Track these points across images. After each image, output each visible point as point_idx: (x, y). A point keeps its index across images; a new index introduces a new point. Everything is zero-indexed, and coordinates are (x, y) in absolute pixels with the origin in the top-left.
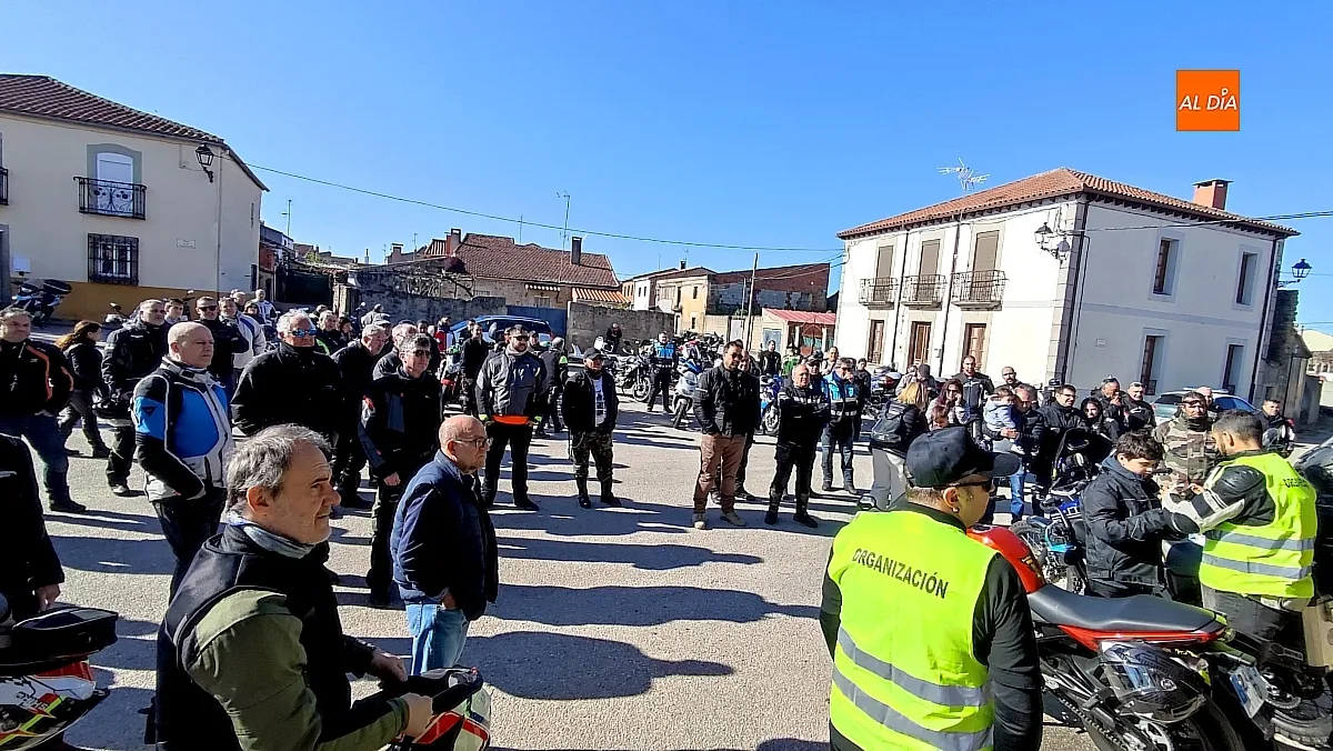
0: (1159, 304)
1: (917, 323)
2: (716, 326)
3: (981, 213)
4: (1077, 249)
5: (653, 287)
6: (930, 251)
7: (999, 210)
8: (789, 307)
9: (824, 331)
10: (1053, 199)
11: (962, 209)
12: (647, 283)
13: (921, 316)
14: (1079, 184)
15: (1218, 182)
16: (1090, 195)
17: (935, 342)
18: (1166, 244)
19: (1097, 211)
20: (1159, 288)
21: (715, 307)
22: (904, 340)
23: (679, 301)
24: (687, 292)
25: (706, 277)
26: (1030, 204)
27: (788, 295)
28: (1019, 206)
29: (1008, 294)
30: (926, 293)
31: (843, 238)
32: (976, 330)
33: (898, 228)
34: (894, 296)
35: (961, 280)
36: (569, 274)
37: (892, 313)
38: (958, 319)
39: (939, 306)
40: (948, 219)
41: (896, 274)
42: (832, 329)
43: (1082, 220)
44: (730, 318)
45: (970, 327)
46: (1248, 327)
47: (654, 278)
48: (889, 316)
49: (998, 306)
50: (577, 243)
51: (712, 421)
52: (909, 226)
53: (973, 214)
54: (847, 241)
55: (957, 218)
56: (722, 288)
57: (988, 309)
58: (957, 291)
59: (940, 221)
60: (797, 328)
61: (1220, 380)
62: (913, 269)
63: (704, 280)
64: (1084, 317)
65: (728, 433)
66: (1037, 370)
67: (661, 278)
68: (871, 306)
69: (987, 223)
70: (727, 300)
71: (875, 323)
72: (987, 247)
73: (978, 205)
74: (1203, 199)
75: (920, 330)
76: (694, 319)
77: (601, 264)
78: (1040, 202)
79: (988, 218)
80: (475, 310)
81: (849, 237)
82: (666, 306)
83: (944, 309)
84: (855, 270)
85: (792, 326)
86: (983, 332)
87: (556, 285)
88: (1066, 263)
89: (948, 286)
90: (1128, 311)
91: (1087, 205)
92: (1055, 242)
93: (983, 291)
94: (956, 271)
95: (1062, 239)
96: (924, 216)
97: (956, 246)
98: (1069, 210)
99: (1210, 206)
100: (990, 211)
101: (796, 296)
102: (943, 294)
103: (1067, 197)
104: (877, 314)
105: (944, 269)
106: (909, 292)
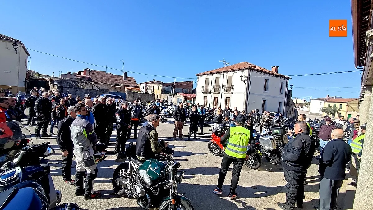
0: (265, 93)
1: (215, 97)
2: (164, 97)
3: (228, 71)
4: (248, 80)
5: (146, 86)
6: (217, 80)
7: (232, 71)
8: (183, 92)
9: (193, 99)
10: (243, 69)
11: (224, 70)
12: (144, 85)
13: (216, 95)
14: (248, 67)
15: (276, 67)
16: (251, 69)
17: (219, 102)
18: (266, 80)
19: (252, 72)
20: (265, 90)
21: (164, 92)
22: (212, 101)
23: (153, 90)
24: (156, 88)
25: (161, 84)
26: (239, 70)
27: (183, 89)
28: (236, 71)
29: (235, 90)
30: (217, 90)
31: (197, 76)
32: (228, 99)
33: (210, 74)
34: (209, 90)
35: (224, 87)
36: (123, 83)
37: (209, 94)
38: (224, 96)
39: (220, 93)
40: (221, 73)
41: (210, 85)
42: (195, 98)
43: (249, 74)
44: (168, 95)
45: (227, 98)
46: (282, 98)
47: (146, 84)
48: (208, 95)
49: (232, 93)
50: (125, 74)
51: (177, 118)
52: (212, 74)
53: (227, 72)
54: (198, 76)
55: (223, 72)
56: (165, 87)
57: (230, 94)
58: (224, 90)
59: (219, 73)
60: (186, 98)
61: (277, 110)
62: (214, 84)
63: (161, 85)
64: (250, 96)
65: (180, 121)
66: (241, 108)
67: (148, 84)
68: (204, 93)
69: (230, 74)
70: (167, 90)
71: (205, 97)
72: (230, 79)
73: (228, 70)
74: (273, 70)
75: (216, 99)
76: (158, 95)
77: (132, 80)
78: (241, 70)
79: (230, 73)
80: (100, 93)
81: (198, 75)
82: (150, 92)
83: (221, 94)
84: (200, 84)
85: (185, 97)
86: (229, 99)
87: (120, 86)
88: (246, 84)
89: (221, 88)
90: (259, 95)
91: (250, 71)
92: (244, 79)
93: (229, 90)
94: (223, 85)
95: (245, 78)
96: (216, 71)
97: (223, 79)
98: (247, 72)
99: (275, 72)
100: (230, 71)
101: (185, 89)
102: (221, 90)
103: (246, 69)
104: (206, 95)
105: (221, 85)
106: (213, 89)
